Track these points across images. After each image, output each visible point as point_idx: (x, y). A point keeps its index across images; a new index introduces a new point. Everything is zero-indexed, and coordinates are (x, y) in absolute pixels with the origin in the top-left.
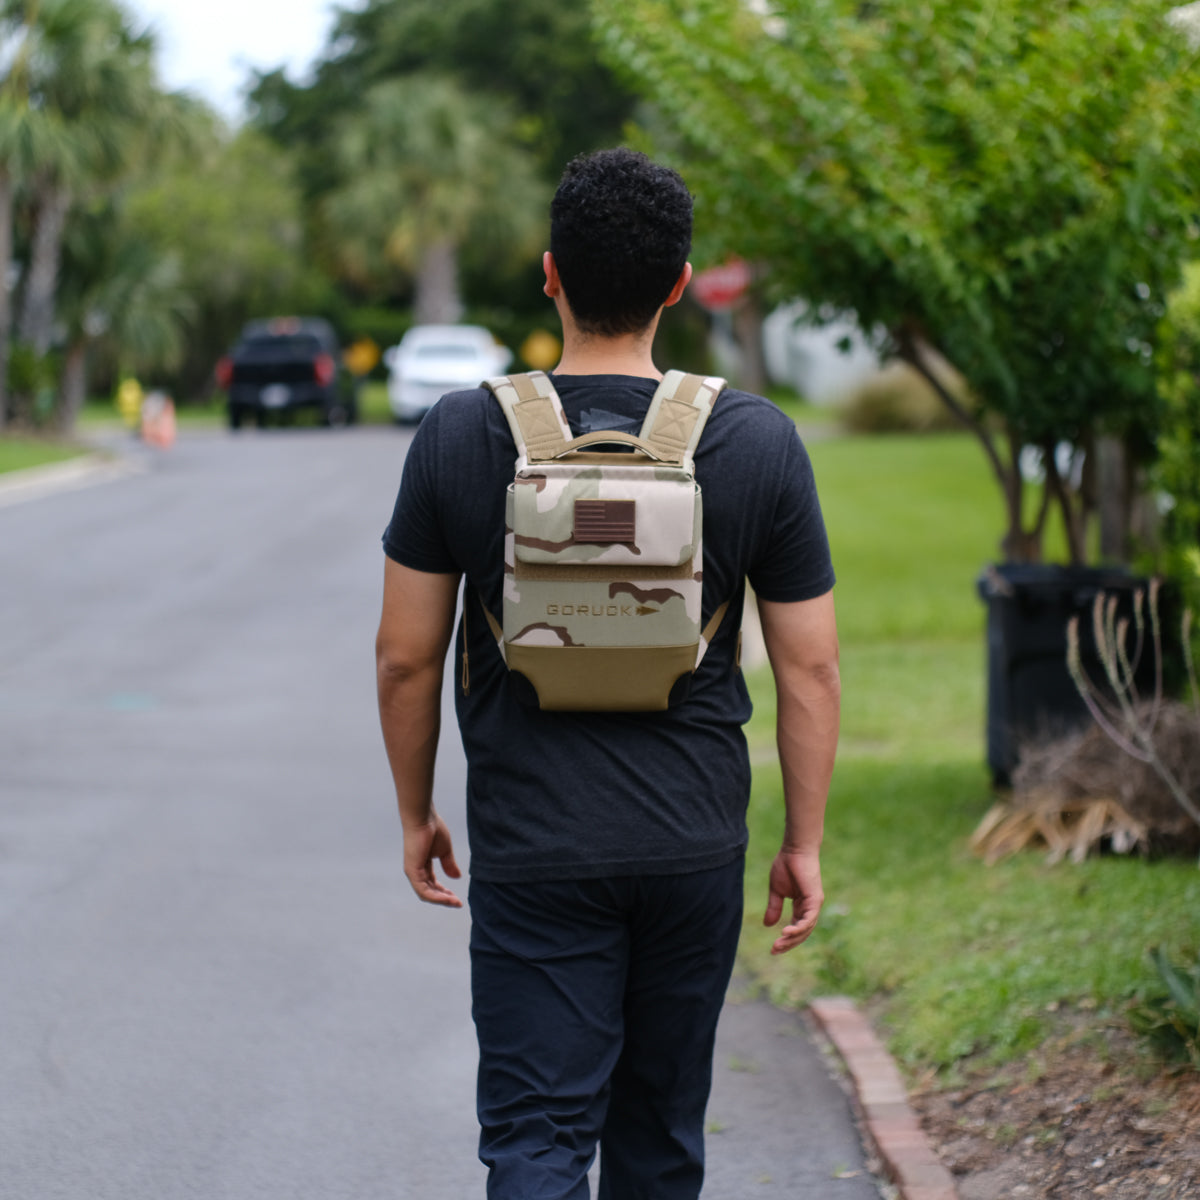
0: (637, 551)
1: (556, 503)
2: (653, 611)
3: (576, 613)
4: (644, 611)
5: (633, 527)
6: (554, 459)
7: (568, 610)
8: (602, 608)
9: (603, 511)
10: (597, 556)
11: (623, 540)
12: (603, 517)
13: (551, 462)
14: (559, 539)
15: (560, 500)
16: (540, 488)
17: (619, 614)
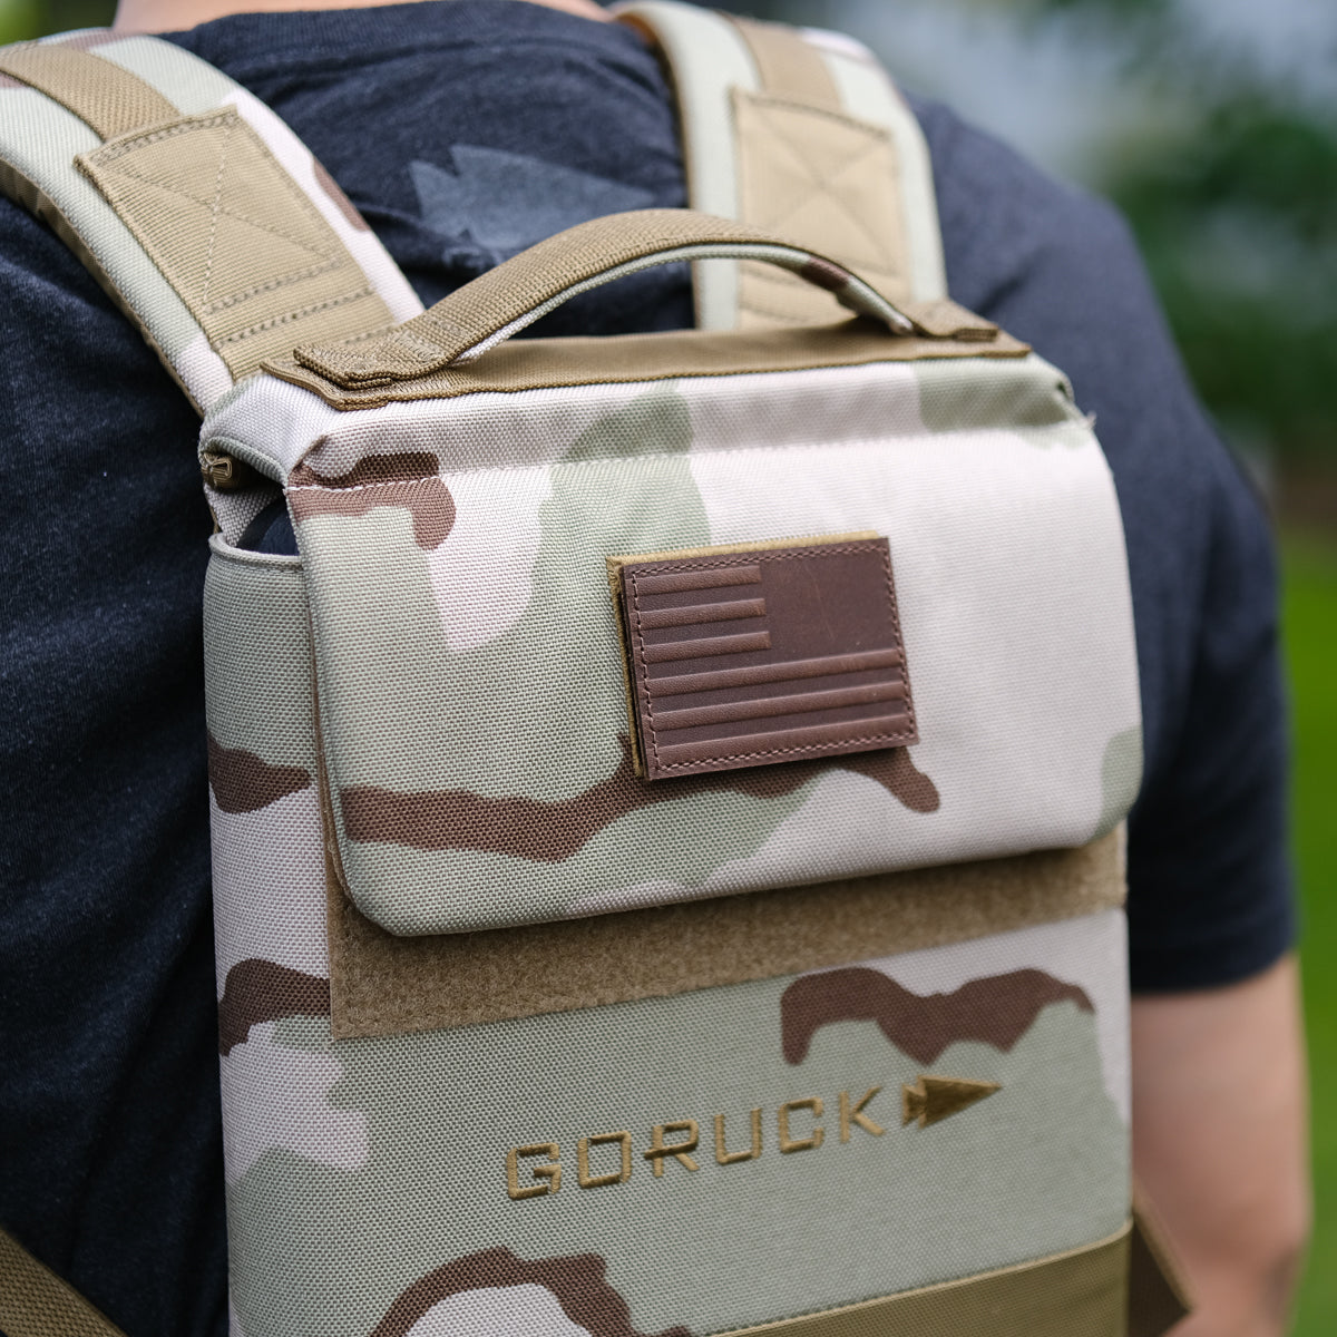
0: (921, 796)
1: (524, 592)
2: (974, 1094)
3: (643, 1167)
4: (938, 1103)
5: (896, 667)
6: (451, 367)
7: (603, 1163)
8: (757, 1119)
9: (756, 602)
10: (751, 845)
11: (863, 744)
12: (760, 635)
13: (443, 384)
14: (566, 783)
15: (541, 574)
16: (434, 525)
17: (831, 1138)
